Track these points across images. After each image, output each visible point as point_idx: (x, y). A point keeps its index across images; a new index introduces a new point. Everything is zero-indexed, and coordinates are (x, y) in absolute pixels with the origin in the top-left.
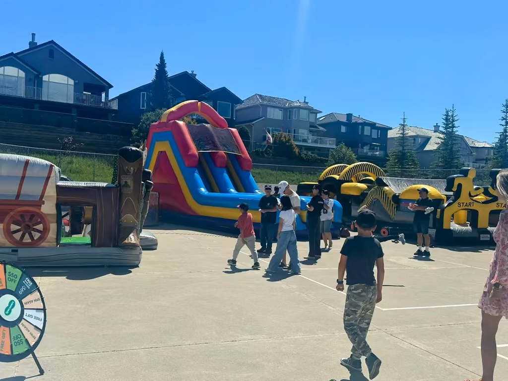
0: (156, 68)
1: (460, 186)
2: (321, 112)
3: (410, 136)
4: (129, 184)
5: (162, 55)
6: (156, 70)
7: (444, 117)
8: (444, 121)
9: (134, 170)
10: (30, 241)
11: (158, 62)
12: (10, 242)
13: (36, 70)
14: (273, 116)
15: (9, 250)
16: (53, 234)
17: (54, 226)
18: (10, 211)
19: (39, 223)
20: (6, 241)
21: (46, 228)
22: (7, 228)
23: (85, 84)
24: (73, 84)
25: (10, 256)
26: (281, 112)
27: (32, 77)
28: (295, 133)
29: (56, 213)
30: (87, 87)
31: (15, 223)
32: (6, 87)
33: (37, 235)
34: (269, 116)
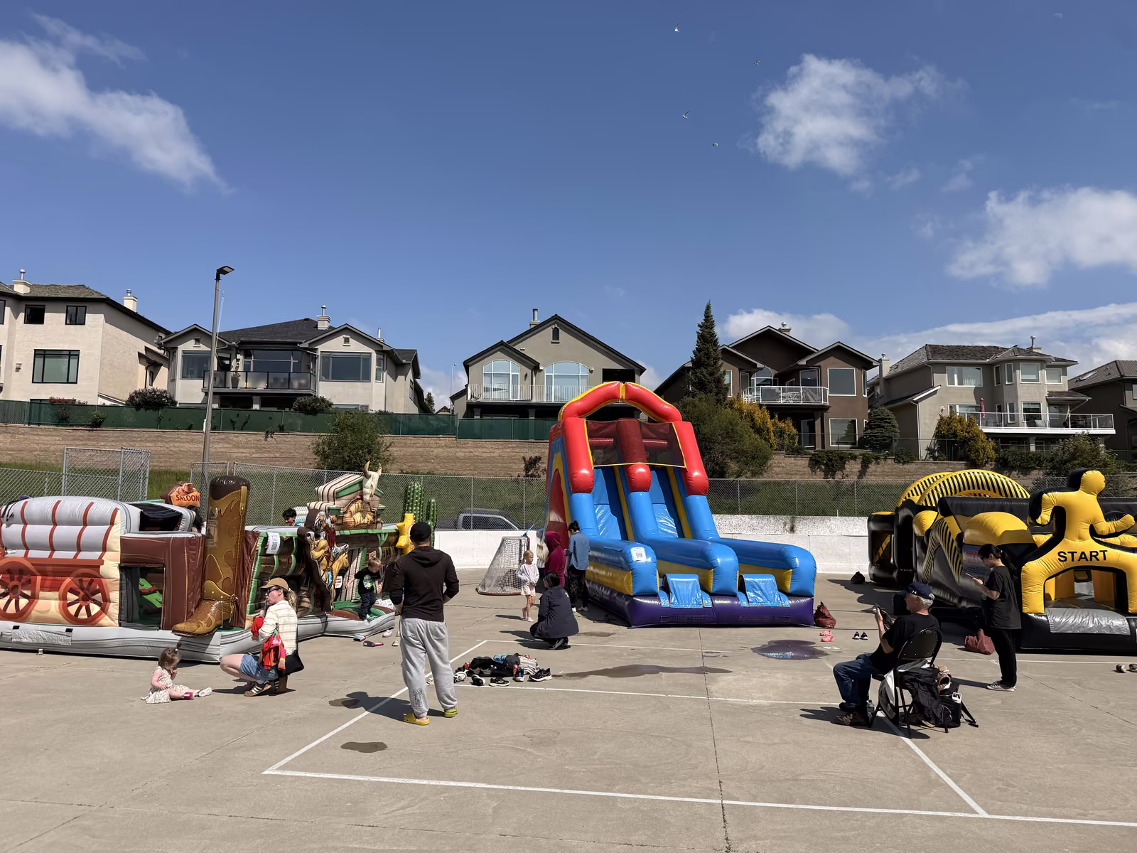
0: (698, 329)
1: (1061, 512)
2: (1077, 364)
4: (212, 533)
5: (708, 308)
6: (698, 333)
9: (219, 512)
10: (86, 617)
11: (701, 319)
12: (64, 617)
13: (534, 361)
14: (960, 383)
15: (63, 629)
16: (114, 609)
17: (115, 596)
18: (67, 574)
19: (97, 592)
20: (60, 617)
21: (106, 600)
22: (63, 598)
23: (604, 370)
24: (587, 374)
25: (62, 637)
26: (978, 373)
27: (529, 372)
28: (1012, 410)
29: (119, 577)
30: (608, 375)
31: (72, 591)
32: (495, 390)
33: (95, 609)
34: (952, 382)
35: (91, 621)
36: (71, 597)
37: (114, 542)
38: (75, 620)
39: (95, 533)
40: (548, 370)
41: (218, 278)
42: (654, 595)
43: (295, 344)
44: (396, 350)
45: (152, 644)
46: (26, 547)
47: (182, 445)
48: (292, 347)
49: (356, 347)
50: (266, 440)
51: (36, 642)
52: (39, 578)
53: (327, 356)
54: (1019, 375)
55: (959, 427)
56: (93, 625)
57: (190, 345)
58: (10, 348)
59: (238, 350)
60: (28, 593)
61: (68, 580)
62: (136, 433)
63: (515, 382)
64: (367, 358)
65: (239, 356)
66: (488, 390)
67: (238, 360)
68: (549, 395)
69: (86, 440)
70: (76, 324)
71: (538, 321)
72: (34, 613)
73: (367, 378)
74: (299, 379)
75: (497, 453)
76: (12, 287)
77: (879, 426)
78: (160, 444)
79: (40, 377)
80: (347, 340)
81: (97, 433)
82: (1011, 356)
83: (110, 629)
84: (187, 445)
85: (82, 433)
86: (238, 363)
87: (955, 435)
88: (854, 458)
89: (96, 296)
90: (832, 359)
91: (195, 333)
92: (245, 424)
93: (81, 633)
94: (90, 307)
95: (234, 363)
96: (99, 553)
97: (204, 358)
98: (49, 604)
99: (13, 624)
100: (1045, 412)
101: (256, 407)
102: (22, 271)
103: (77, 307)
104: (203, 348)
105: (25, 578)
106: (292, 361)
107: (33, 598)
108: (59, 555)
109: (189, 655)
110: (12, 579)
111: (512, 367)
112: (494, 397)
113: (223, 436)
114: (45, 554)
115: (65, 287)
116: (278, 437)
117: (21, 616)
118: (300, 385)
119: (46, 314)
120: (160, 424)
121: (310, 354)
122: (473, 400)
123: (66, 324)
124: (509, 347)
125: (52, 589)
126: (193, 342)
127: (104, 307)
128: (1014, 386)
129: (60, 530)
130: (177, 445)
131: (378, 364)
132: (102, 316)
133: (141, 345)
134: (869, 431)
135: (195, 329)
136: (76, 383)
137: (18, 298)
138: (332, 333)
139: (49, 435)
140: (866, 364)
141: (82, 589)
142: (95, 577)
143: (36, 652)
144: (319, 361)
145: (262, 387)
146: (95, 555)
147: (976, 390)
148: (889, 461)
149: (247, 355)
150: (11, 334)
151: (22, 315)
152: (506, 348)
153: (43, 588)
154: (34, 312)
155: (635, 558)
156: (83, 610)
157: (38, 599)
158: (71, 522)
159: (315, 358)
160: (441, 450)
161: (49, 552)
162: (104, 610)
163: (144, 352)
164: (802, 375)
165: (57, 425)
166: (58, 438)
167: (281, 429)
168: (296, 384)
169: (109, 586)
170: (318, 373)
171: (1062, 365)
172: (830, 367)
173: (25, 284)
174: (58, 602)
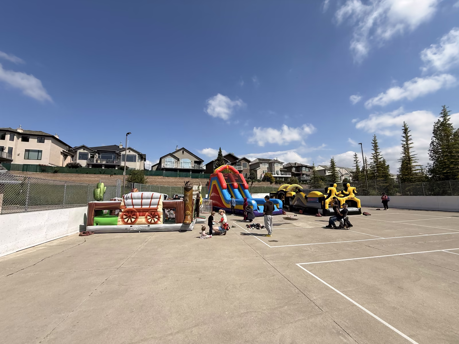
0: (218, 153)
1: (330, 191)
2: (284, 163)
3: (317, 171)
4: (187, 199)
5: (220, 148)
7: (330, 162)
8: (331, 164)
9: (189, 194)
11: (219, 151)
13: (178, 158)
14: (265, 166)
15: (147, 226)
16: (161, 219)
17: (162, 216)
18: (147, 212)
19: (157, 215)
20: (146, 222)
21: (159, 217)
22: (146, 218)
23: (195, 161)
24: (191, 162)
25: (147, 228)
26: (268, 164)
27: (177, 161)
28: (274, 172)
29: (162, 212)
30: (195, 162)
31: (149, 216)
32: (168, 165)
33: (156, 220)
34: (263, 166)
35: (155, 223)
36: (148, 217)
37: (161, 203)
38: (151, 223)
39: (154, 201)
40: (181, 161)
41: (127, 135)
42: (257, 210)
43: (115, 151)
44: (143, 154)
45: (174, 228)
46: (133, 205)
47: (84, 178)
48: (114, 152)
49: (132, 153)
50: (111, 177)
51: (138, 229)
52: (138, 213)
53: (124, 155)
54: (275, 165)
55: (269, 175)
56: (156, 224)
57: (82, 151)
58: (16, 148)
59: (96, 152)
60: (135, 217)
61: (147, 213)
62: (69, 175)
63: (173, 163)
64: (135, 156)
65: (96, 154)
66: (167, 165)
67: (96, 155)
68: (181, 166)
69: (52, 176)
70: (41, 142)
71: (178, 149)
72: (137, 222)
73: (135, 161)
74: (115, 161)
75: (173, 180)
76: (17, 130)
77: (252, 175)
78: (77, 178)
79: (27, 158)
80: (129, 151)
81: (56, 174)
82: (274, 161)
83: (161, 225)
84: (86, 178)
85: (50, 174)
86: (97, 156)
87: (268, 176)
88: (250, 181)
89: (49, 135)
90: (243, 161)
91: (84, 147)
92: (104, 172)
93: (152, 226)
94: (46, 138)
95: (95, 156)
96: (157, 206)
97: (86, 155)
98: (142, 219)
99: (130, 225)
100: (279, 172)
101: (103, 168)
102: (21, 125)
103: (41, 138)
104: (85, 151)
105: (133, 213)
106: (113, 156)
107: (137, 218)
108: (143, 207)
109: (183, 229)
110: (129, 214)
111: (173, 160)
112: (168, 167)
113: (98, 176)
114: (140, 207)
115: (34, 131)
116: (114, 176)
117: (133, 223)
118: (116, 162)
119: (30, 139)
120: (77, 172)
121: (119, 155)
122: (163, 167)
123: (37, 142)
124: (171, 154)
125: (142, 216)
126: (82, 149)
127: (51, 138)
128: (274, 167)
129: (144, 201)
130: (83, 178)
131: (138, 158)
132: (51, 141)
133: (61, 150)
134: (250, 176)
135: (83, 146)
136: (41, 160)
137: (19, 134)
138: (124, 149)
139: (39, 175)
140: (249, 162)
141: (152, 215)
142: (156, 212)
143: (138, 232)
144: (121, 157)
145: (104, 163)
146: (156, 206)
147: (267, 168)
148: (257, 182)
149: (99, 154)
150: (16, 145)
151: (20, 139)
152: (171, 155)
153: (140, 216)
154: (25, 138)
155: (253, 203)
156: (153, 220)
157: (138, 218)
158: (147, 198)
159: (120, 155)
160: (159, 180)
161: (141, 206)
162: (158, 220)
163: (62, 152)
164: (237, 164)
165: (41, 172)
166: (42, 176)
167: (115, 174)
168: (115, 162)
169: (160, 214)
170: (121, 159)
171: (282, 163)
172: (243, 162)
173: (22, 129)
174: (145, 219)
